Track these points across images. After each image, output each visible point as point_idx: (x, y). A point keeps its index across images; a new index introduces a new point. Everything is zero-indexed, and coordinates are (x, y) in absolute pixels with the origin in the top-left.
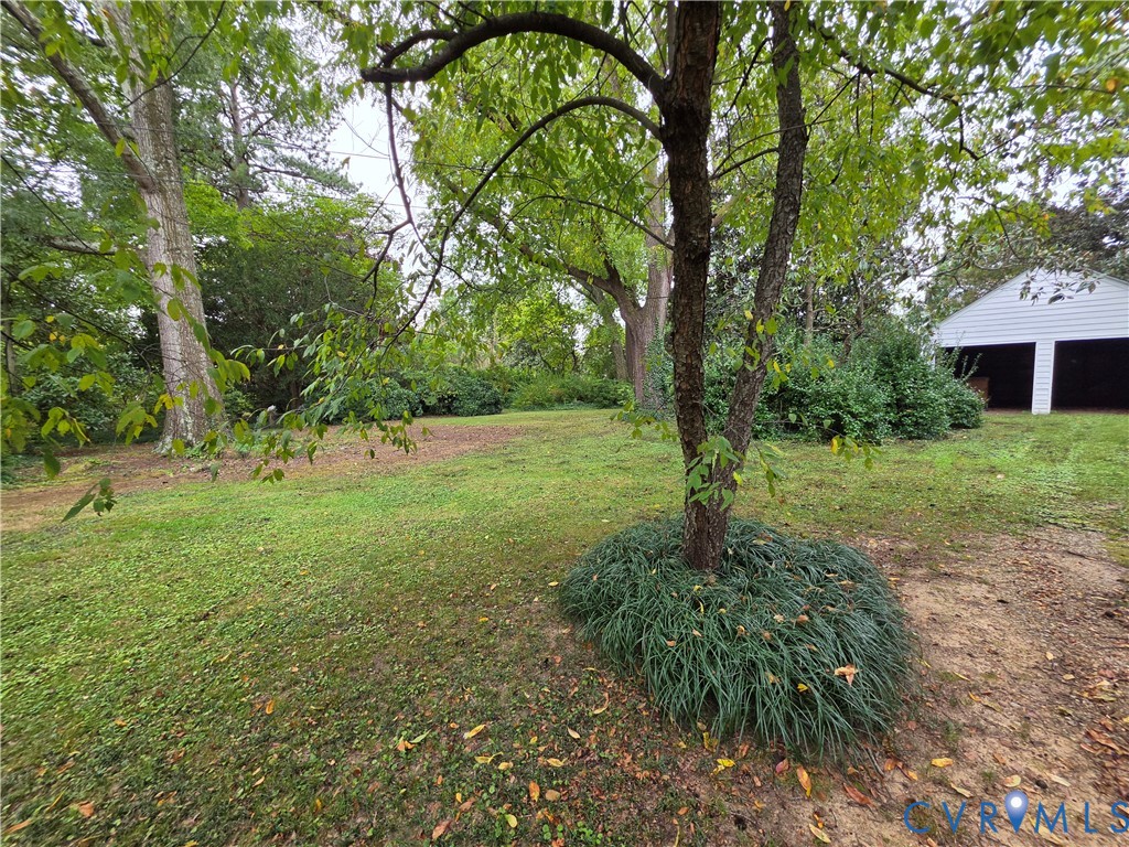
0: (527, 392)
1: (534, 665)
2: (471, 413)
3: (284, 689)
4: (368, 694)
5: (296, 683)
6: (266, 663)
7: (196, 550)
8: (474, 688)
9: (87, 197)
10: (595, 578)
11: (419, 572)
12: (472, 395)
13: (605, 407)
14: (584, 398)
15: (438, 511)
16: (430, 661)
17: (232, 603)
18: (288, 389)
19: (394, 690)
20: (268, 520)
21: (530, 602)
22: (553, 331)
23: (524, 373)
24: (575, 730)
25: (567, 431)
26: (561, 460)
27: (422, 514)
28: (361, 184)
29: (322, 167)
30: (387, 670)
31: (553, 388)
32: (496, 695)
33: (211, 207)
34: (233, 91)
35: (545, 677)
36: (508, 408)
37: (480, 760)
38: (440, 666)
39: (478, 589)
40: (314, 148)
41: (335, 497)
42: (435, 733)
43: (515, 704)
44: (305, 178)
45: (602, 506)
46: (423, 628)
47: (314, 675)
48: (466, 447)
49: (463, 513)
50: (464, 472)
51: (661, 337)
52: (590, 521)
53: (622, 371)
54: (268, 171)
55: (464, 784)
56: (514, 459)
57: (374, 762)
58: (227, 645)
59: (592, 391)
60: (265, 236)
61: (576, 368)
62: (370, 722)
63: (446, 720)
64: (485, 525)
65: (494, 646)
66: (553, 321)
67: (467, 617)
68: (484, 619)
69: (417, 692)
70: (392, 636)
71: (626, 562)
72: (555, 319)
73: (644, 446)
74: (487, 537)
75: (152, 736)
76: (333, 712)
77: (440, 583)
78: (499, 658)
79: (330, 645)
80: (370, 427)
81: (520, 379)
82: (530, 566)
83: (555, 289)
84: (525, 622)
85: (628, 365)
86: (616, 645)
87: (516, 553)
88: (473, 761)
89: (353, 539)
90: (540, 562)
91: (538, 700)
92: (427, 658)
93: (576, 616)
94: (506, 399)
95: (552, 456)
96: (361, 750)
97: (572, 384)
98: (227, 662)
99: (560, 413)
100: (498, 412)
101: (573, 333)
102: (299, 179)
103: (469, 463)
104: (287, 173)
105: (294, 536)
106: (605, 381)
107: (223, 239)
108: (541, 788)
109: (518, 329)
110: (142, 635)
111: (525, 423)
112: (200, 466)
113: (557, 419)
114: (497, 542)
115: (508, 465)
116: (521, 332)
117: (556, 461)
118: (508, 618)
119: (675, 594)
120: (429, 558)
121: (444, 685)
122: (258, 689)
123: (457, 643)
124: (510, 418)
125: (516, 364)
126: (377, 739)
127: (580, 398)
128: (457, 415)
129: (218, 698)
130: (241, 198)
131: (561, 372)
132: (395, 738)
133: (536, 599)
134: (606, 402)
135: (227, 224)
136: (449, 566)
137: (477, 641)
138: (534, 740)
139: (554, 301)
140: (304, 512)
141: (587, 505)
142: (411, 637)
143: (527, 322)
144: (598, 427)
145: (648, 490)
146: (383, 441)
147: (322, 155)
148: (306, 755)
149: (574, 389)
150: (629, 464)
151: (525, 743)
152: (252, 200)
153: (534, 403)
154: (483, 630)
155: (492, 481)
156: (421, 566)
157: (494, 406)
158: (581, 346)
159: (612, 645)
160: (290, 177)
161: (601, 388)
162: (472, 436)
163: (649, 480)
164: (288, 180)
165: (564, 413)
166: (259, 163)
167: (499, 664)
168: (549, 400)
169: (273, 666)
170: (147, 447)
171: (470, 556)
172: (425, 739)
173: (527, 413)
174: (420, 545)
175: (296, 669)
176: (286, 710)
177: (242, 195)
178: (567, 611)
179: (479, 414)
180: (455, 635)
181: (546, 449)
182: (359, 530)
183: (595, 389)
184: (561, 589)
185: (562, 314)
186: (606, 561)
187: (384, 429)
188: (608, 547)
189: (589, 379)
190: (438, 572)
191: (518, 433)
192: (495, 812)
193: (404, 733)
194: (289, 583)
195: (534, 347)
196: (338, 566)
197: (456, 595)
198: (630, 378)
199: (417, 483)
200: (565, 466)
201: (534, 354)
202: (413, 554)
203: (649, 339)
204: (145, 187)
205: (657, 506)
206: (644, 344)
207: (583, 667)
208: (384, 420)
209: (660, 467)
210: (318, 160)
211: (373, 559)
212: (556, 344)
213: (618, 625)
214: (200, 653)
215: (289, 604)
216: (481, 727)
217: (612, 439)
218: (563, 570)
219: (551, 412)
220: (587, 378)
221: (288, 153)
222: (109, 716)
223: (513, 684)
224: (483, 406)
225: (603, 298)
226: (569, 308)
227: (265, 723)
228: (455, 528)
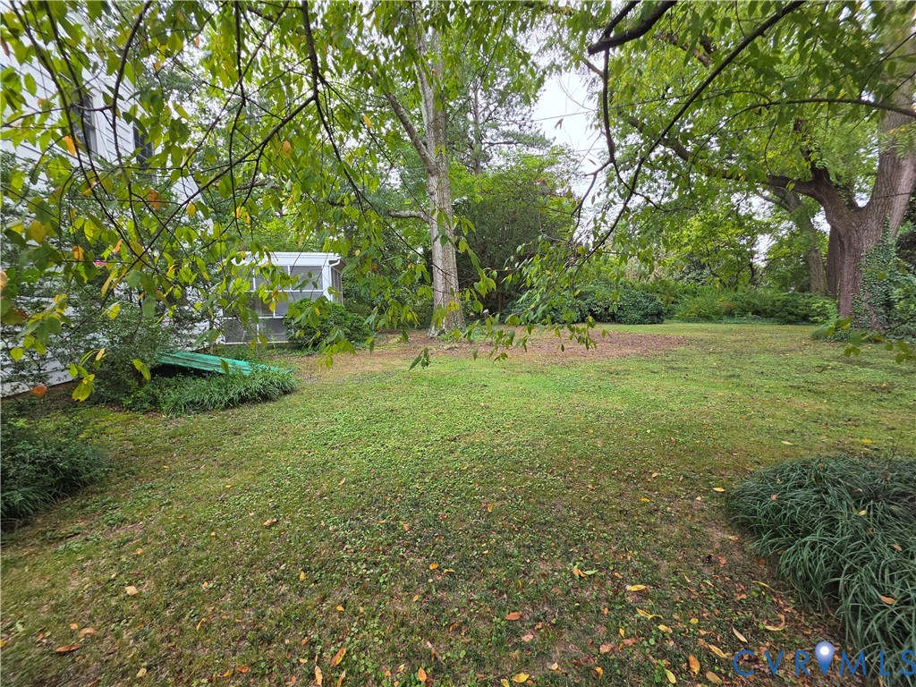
0: (692, 304)
1: (697, 556)
2: (633, 322)
3: (498, 500)
4: (552, 525)
5: (505, 498)
6: (487, 478)
7: (449, 397)
8: (636, 553)
9: (404, 185)
10: (774, 497)
11: (589, 445)
12: (635, 306)
13: (790, 322)
14: (761, 313)
15: (603, 401)
16: (598, 517)
17: (467, 435)
18: (497, 298)
19: (571, 529)
20: (486, 386)
21: (692, 499)
22: (727, 244)
23: (690, 287)
24: (741, 632)
25: (738, 346)
26: (729, 373)
27: (591, 401)
28: (555, 138)
29: (528, 132)
30: (564, 511)
31: (723, 301)
32: (657, 567)
33: (460, 178)
34: (476, 96)
35: (706, 571)
36: (670, 318)
37: (641, 613)
38: (606, 524)
39: (640, 472)
40: (523, 119)
41: (526, 377)
42: (603, 574)
43: (674, 582)
44: (515, 144)
45: (781, 426)
46: (592, 490)
47: (515, 497)
48: (629, 351)
49: (626, 406)
50: (627, 372)
51: (892, 241)
52: (765, 439)
53: (819, 282)
54: (493, 145)
55: (626, 625)
56: (676, 366)
57: (556, 573)
58: (466, 460)
59: (774, 304)
60: (488, 192)
61: (753, 281)
62: (553, 544)
63: (612, 568)
64: (647, 420)
65: (655, 525)
66: (728, 234)
67: (630, 493)
68: (646, 500)
69: (587, 537)
70: (568, 488)
71: (818, 492)
72: (731, 231)
73: (848, 370)
74: (649, 431)
75: (431, 499)
76: (528, 527)
77: (606, 459)
78: (660, 537)
79: (525, 480)
80: (563, 327)
81: (685, 292)
82: (693, 467)
83: (734, 200)
84: (687, 515)
85: (828, 276)
86: (800, 574)
87: (678, 450)
88: (635, 612)
89: (539, 410)
90: (704, 465)
91: (699, 589)
92: (595, 514)
93: (747, 527)
94: (669, 311)
95: (718, 368)
96: (547, 561)
97: (747, 298)
98: (466, 470)
99: (729, 326)
100: (661, 322)
101: (752, 243)
102: (511, 146)
103: (633, 365)
104: (505, 143)
105: (502, 400)
106: (793, 295)
107: (465, 198)
108: (701, 666)
109: (686, 244)
110: (424, 441)
111: (688, 334)
112: (449, 346)
113: (724, 332)
114: (658, 437)
115: (670, 371)
116: (689, 247)
117: (724, 373)
118: (669, 506)
119: (897, 546)
120: (597, 437)
121: (610, 540)
122: (483, 494)
123: (621, 511)
124: (671, 329)
125: (682, 278)
126: (558, 558)
127: (757, 312)
128: (620, 322)
129: (462, 491)
130: (477, 168)
131: (733, 285)
132: (571, 564)
133: (699, 498)
134: (792, 318)
135: (468, 188)
136: (613, 447)
137: (638, 515)
138: (694, 621)
139: (733, 212)
140: (507, 384)
141: (761, 422)
142: (583, 494)
143: (697, 237)
144: (780, 344)
145: (852, 421)
146: (571, 338)
147: (529, 124)
148: (511, 548)
149: (748, 303)
150: (824, 388)
151: (686, 619)
152: (482, 167)
153: (699, 315)
154: (644, 508)
155: (654, 383)
156: (590, 441)
157: (657, 317)
158: (763, 258)
159: (794, 571)
160: (506, 146)
161: (785, 303)
162: (635, 342)
163: (854, 409)
164: (505, 148)
165: (735, 327)
166: (488, 141)
167: (660, 542)
168: (717, 313)
169: (491, 482)
170: (423, 331)
171: (633, 444)
172: (594, 575)
173: (690, 325)
174: (589, 425)
175: (504, 489)
176: (499, 513)
177: (477, 166)
178: (735, 520)
179: (640, 322)
180: (619, 504)
181: (712, 361)
182: (544, 404)
183: (777, 304)
184: (727, 496)
185: (741, 225)
186: (789, 484)
187: (572, 330)
188: (792, 470)
189: (769, 292)
190: (604, 450)
191: (680, 343)
192: (655, 661)
193: (578, 563)
194: (499, 431)
195: (703, 261)
196: (530, 427)
197: (620, 473)
198: (832, 291)
199: (586, 375)
200: (735, 380)
201: (703, 267)
202: (584, 431)
203: (868, 245)
204: (430, 173)
205: (865, 441)
206: (858, 250)
207: (754, 579)
208: (574, 323)
209: (873, 396)
210: (525, 128)
211: (553, 428)
212: (730, 256)
213: (805, 553)
214: (452, 461)
215: (499, 445)
216: (642, 587)
217: (798, 358)
218: (730, 480)
219: (718, 325)
220: (767, 291)
221: (505, 129)
222: (413, 481)
223: (673, 564)
224: (645, 316)
225: (799, 203)
226: (750, 218)
227: (488, 516)
228: (619, 417)
